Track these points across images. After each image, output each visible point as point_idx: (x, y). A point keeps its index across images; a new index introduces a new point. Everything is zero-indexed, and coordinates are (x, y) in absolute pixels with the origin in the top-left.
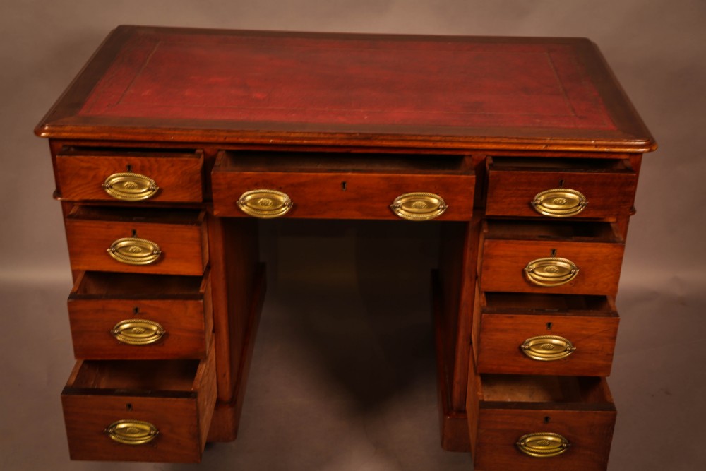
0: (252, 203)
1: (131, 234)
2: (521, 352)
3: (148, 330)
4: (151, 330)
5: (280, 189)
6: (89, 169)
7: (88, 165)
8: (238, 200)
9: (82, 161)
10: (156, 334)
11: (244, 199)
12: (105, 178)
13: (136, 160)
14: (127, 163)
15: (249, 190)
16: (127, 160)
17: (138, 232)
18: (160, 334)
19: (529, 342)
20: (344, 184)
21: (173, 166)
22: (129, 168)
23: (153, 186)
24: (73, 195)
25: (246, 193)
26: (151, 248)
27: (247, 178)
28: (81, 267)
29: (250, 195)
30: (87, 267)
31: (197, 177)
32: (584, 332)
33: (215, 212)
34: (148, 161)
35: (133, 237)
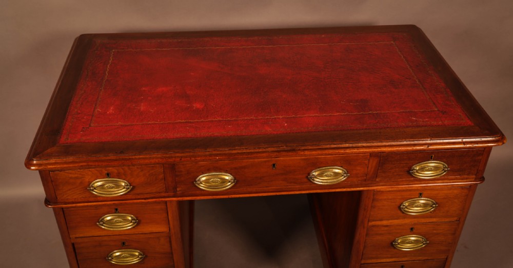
0: (206, 183)
1: (114, 211)
2: (392, 245)
3: (133, 256)
4: (136, 255)
5: (226, 172)
6: (77, 178)
7: (76, 175)
8: (196, 181)
9: (71, 173)
10: (138, 258)
11: (199, 180)
12: (90, 183)
13: (112, 170)
14: (106, 172)
15: (203, 173)
16: (106, 170)
17: (119, 209)
18: (142, 257)
19: (398, 240)
20: (274, 165)
21: (142, 170)
22: (108, 175)
23: (127, 185)
24: (65, 196)
25: (200, 176)
26: (130, 218)
27: (202, 166)
28: (77, 235)
29: (204, 177)
30: (81, 235)
31: (162, 176)
32: (435, 232)
33: (178, 189)
34: (123, 169)
35: (115, 213)
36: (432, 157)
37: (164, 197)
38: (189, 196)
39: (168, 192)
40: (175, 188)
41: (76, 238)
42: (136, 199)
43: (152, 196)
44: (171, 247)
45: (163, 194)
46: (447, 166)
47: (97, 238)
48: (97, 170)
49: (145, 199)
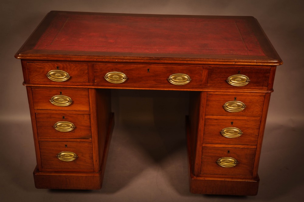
0: (110, 77)
1: (60, 93)
2: (221, 134)
3: (69, 126)
5: (122, 72)
6: (41, 68)
7: (41, 66)
8: (105, 76)
9: (38, 65)
10: (71, 128)
11: (107, 76)
12: (48, 72)
13: (60, 64)
14: (57, 66)
15: (109, 72)
16: (57, 65)
17: (62, 92)
18: (73, 128)
19: (224, 130)
20: (148, 70)
21: (76, 67)
22: (58, 68)
23: (68, 75)
24: (34, 79)
25: (107, 73)
26: (68, 99)
27: (109, 67)
28: (38, 108)
29: (109, 74)
30: (41, 108)
31: (86, 71)
32: (246, 126)
33: (95, 81)
34: (66, 65)
35: (60, 95)
36: (239, 71)
37: (88, 86)
38: (101, 86)
39: (90, 82)
40: (94, 80)
41: (38, 109)
42: (72, 85)
43: (81, 84)
44: (90, 122)
45: (87, 84)
46: (249, 78)
47: (49, 111)
48: (52, 64)
49: (77, 86)
